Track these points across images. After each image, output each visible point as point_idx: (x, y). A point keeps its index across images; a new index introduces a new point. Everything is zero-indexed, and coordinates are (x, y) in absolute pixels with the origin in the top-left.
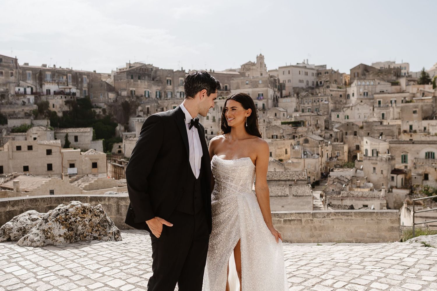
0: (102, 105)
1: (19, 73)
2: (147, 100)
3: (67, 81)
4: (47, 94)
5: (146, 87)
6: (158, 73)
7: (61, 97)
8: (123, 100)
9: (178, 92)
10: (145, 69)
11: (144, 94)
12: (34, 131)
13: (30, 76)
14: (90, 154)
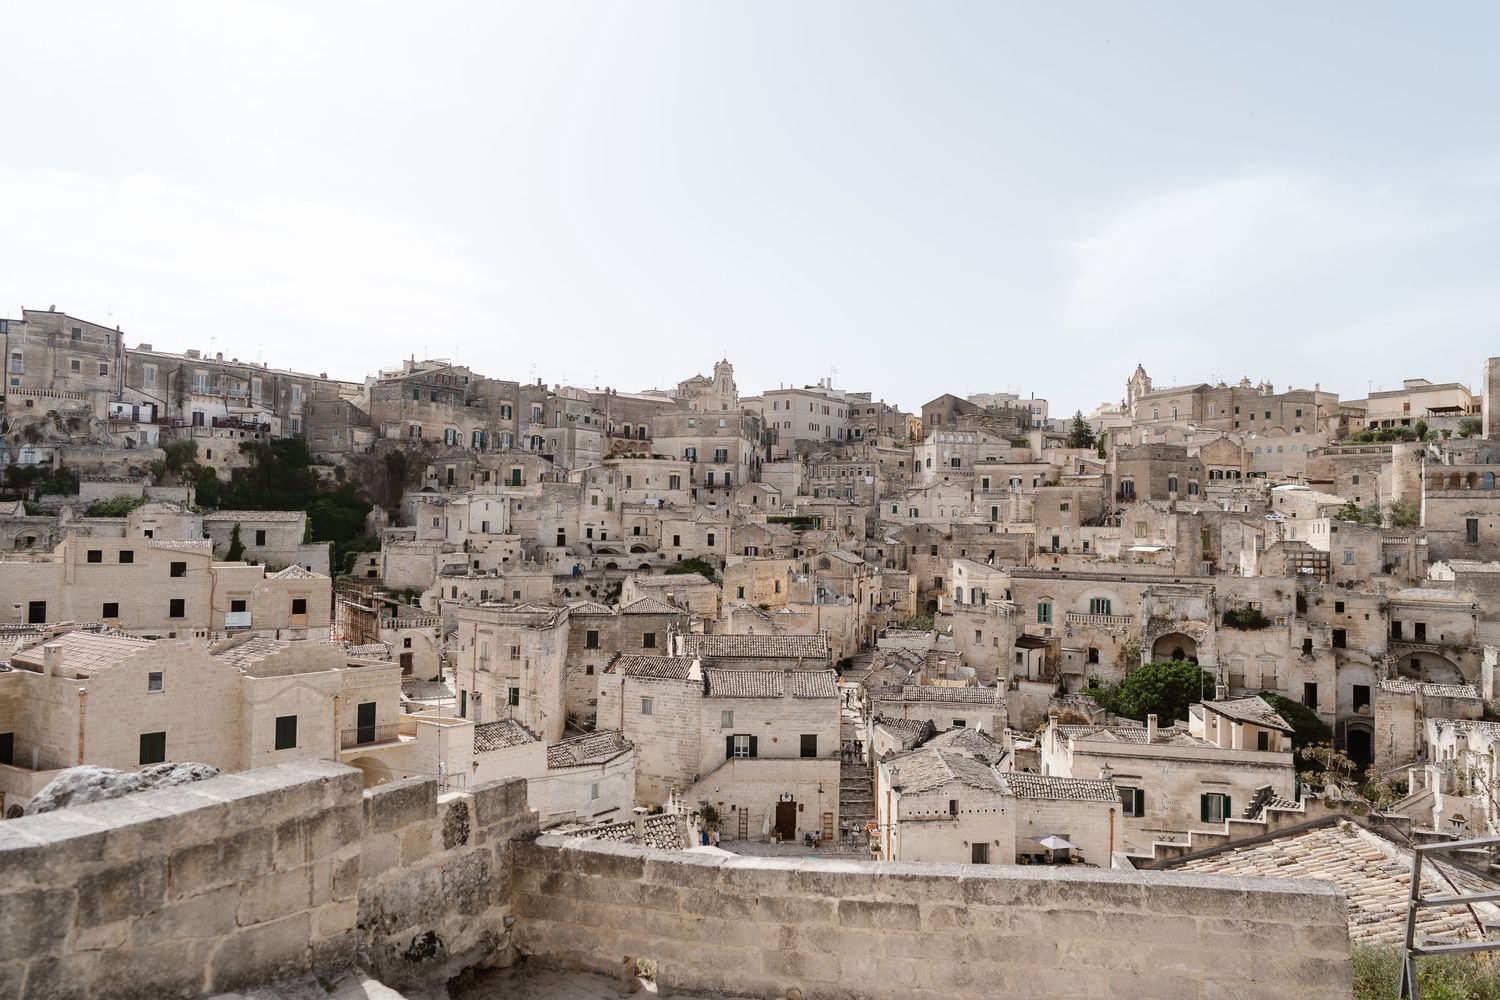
0: (336, 457)
1: (124, 369)
2: (450, 452)
3: (250, 395)
4: (194, 423)
5: (449, 420)
6: (481, 388)
7: (231, 433)
8: (389, 450)
10: (450, 377)
11: (442, 438)
12: (144, 515)
13: (152, 379)
14: (289, 577)
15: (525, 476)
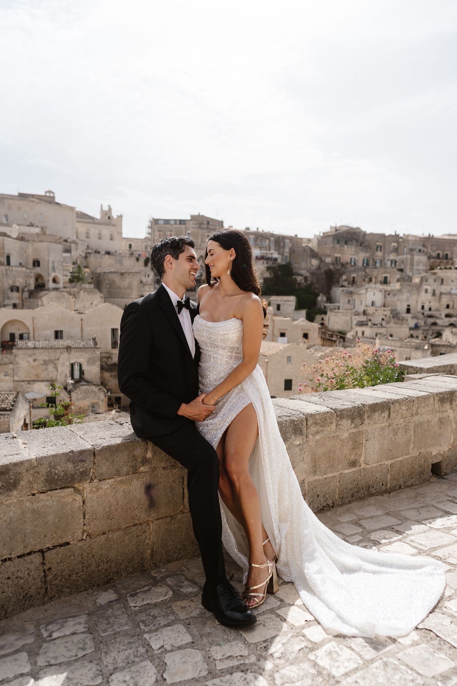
0: (304, 272)
2: (353, 269)
3: (270, 245)
5: (353, 253)
6: (367, 237)
7: (263, 262)
8: (326, 268)
9: (388, 260)
10: (354, 233)
11: (349, 261)
15: (390, 279)
